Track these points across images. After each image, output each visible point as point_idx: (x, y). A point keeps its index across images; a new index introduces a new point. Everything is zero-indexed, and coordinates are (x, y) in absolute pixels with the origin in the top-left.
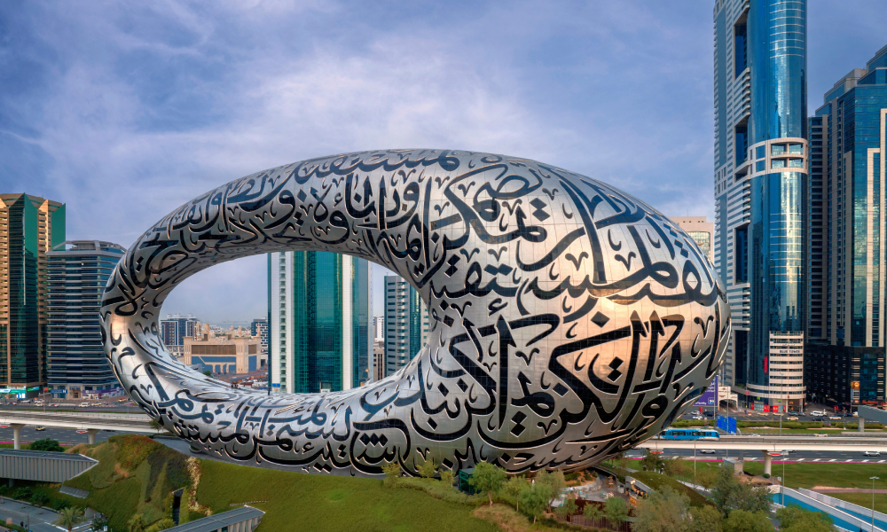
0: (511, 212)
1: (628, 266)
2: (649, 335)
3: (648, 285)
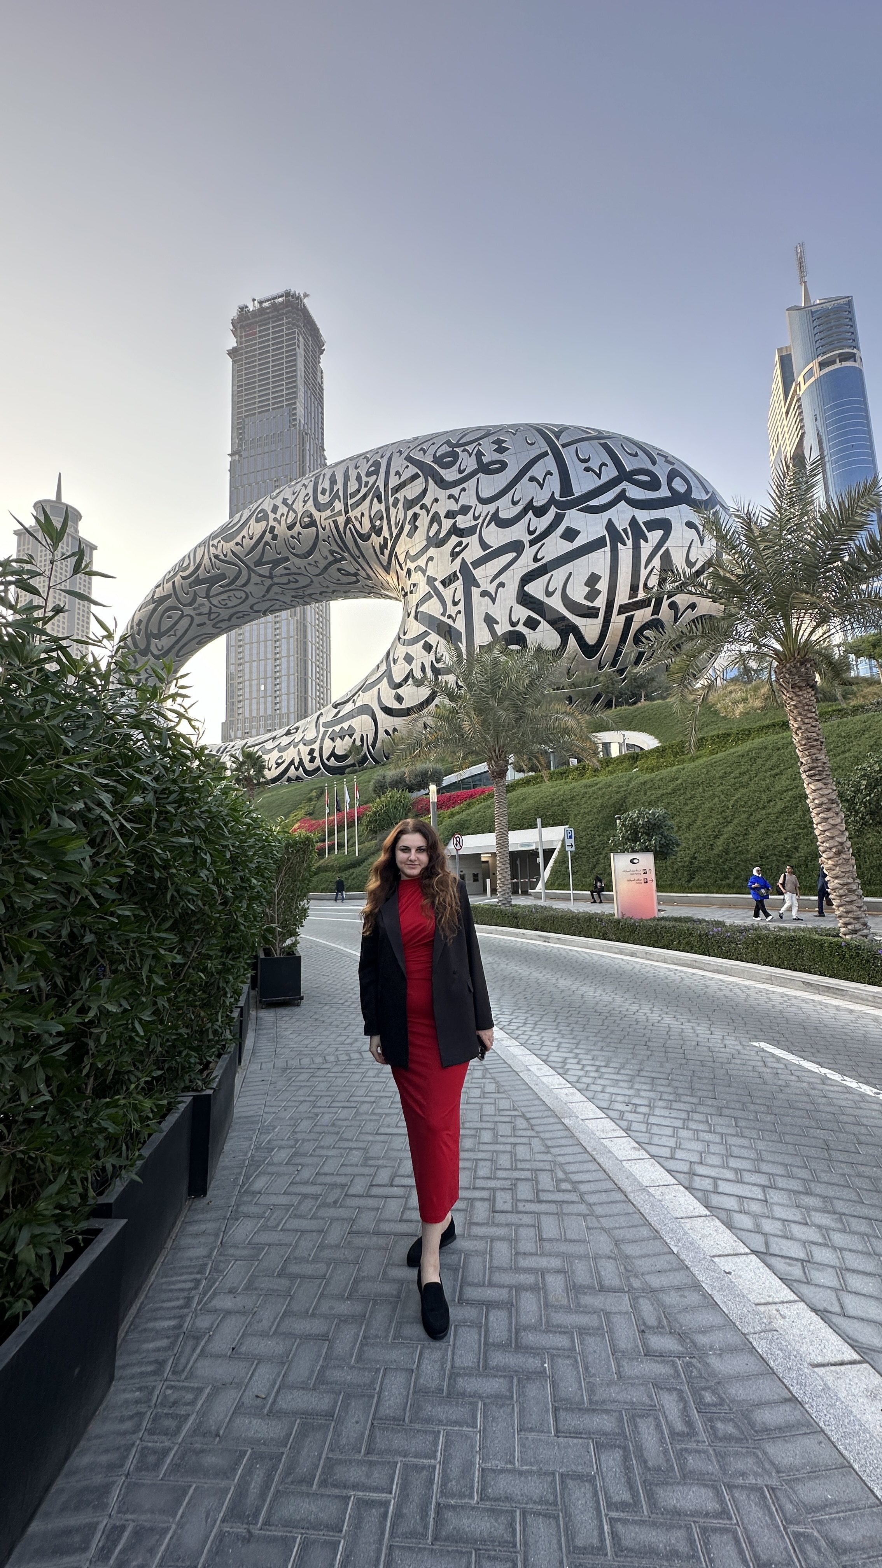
0: (470, 455)
1: (599, 476)
2: (629, 543)
3: (624, 491)
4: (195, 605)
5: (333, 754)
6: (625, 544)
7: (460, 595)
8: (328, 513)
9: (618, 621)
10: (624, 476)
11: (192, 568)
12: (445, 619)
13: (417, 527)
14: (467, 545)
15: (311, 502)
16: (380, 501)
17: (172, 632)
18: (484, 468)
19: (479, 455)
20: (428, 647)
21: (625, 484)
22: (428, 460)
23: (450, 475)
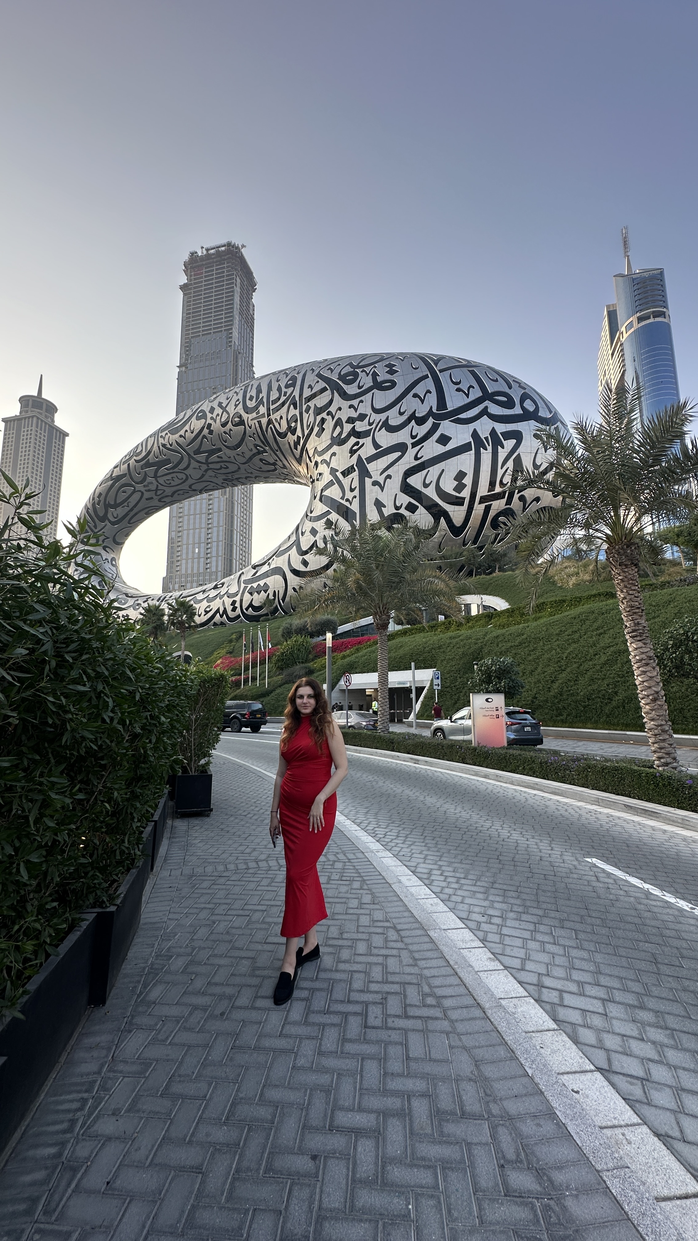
0: (368, 375)
1: (467, 396)
2: (490, 448)
3: (486, 408)
4: (145, 483)
5: (251, 605)
6: (486, 450)
7: (356, 484)
8: (254, 415)
9: (479, 509)
10: (486, 396)
11: (144, 454)
12: (343, 502)
13: (324, 429)
14: (363, 444)
15: (241, 406)
16: (295, 408)
17: (126, 504)
18: (378, 386)
19: (375, 375)
20: (329, 524)
21: (487, 403)
22: (335, 377)
23: (351, 390)
